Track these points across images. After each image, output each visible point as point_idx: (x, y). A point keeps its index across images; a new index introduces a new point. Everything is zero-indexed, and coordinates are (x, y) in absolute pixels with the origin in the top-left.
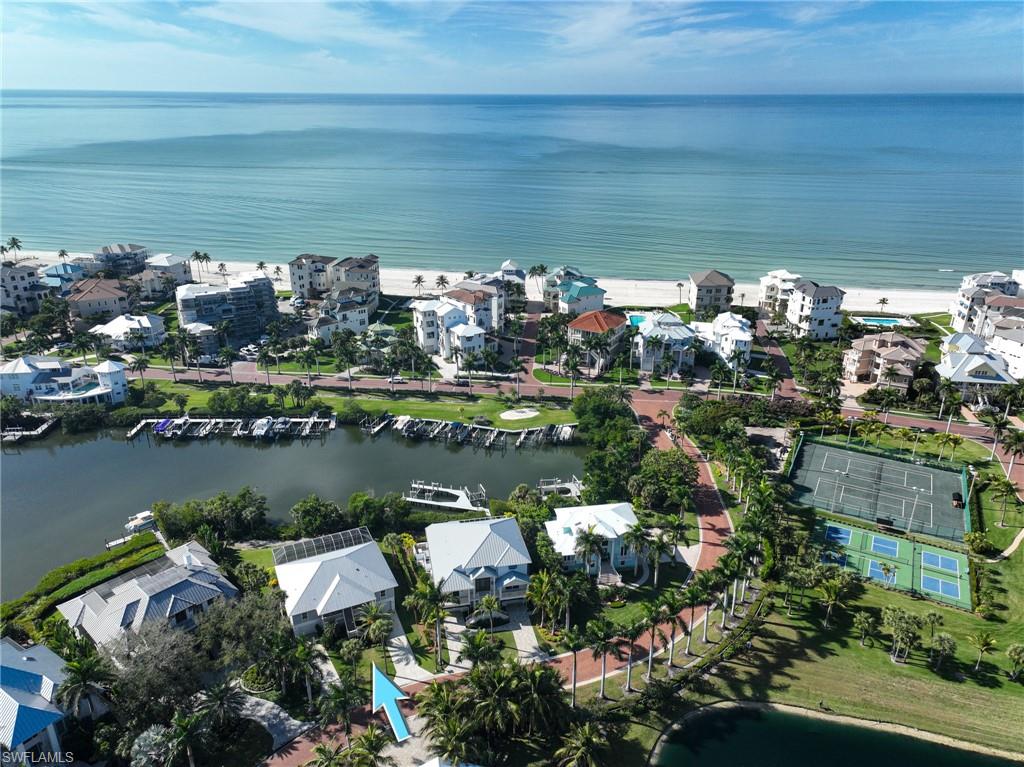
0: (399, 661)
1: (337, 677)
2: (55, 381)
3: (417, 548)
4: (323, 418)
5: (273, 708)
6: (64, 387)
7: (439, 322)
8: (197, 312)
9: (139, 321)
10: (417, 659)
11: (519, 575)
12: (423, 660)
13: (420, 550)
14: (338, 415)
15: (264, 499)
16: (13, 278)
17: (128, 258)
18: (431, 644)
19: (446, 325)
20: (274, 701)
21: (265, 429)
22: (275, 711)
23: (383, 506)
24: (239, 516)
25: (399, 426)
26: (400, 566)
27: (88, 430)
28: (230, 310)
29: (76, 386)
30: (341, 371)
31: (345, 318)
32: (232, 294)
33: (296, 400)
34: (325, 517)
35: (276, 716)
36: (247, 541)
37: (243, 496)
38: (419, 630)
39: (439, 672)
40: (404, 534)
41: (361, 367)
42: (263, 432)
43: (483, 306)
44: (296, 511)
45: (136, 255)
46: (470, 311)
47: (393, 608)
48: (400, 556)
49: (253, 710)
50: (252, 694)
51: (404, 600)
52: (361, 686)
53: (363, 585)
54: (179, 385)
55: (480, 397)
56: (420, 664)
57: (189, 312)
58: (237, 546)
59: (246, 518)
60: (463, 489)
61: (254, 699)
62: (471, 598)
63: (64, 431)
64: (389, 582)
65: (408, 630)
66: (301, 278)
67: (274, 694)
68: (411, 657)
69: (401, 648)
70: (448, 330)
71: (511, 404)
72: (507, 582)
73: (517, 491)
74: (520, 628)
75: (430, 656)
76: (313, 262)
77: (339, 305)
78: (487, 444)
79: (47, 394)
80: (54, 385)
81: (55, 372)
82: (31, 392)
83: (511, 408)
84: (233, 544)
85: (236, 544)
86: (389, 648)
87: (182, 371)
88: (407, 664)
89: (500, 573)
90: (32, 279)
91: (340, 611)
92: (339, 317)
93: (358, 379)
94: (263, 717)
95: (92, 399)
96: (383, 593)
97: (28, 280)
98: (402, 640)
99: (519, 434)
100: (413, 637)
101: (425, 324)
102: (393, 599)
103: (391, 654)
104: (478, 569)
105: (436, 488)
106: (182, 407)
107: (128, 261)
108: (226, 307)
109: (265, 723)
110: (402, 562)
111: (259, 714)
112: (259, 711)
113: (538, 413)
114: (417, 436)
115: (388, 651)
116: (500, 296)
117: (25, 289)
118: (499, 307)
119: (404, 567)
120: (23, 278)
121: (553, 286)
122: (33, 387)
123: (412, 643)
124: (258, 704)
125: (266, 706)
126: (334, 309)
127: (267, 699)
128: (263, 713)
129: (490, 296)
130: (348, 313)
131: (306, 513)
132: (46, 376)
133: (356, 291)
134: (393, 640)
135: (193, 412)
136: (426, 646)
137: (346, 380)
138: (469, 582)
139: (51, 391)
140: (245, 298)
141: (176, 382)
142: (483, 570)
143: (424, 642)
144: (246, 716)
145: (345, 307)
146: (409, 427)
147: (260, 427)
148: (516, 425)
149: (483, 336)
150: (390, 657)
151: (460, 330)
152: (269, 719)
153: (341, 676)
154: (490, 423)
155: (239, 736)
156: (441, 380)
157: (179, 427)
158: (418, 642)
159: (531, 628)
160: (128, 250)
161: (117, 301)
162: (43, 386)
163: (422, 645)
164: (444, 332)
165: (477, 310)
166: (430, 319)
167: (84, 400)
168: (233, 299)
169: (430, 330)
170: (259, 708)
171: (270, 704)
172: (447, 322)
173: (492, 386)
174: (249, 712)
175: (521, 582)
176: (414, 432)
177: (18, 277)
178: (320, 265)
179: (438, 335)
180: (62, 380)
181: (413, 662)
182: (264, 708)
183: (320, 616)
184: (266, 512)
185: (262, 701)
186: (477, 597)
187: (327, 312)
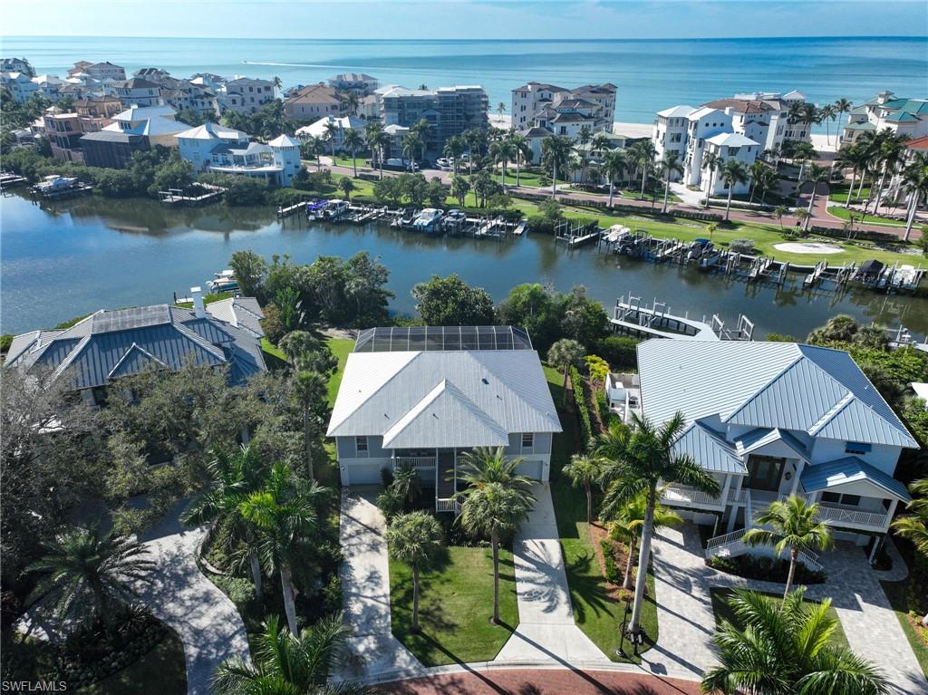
0: (531, 596)
1: (386, 589)
2: (231, 152)
3: (613, 381)
4: (509, 222)
5: (228, 619)
6: (239, 161)
7: (690, 132)
8: (400, 114)
9: (340, 121)
10: (574, 605)
11: (872, 471)
12: (589, 611)
13: (619, 385)
14: (530, 219)
15: (383, 271)
16: (251, 89)
17: (358, 87)
18: (616, 577)
19: (700, 135)
20: (238, 604)
21: (431, 220)
22: (229, 628)
23: (564, 307)
24: (340, 286)
25: (612, 237)
26: (576, 407)
27: (245, 205)
28: (434, 117)
29: (251, 160)
30: (546, 185)
31: (563, 130)
32: (440, 97)
33: (479, 200)
34: (463, 304)
35: (225, 641)
36: (346, 328)
37: (355, 263)
38: (592, 538)
39: (625, 658)
40: (594, 357)
41: (573, 184)
42: (426, 223)
43: (758, 119)
44: (421, 290)
45: (367, 85)
46: (737, 123)
47: (546, 477)
48: (579, 390)
49: (192, 608)
50: (206, 572)
51: (569, 461)
52: (428, 631)
53: (488, 412)
54: (358, 180)
55: (742, 225)
56: (581, 620)
57: (391, 114)
58: (331, 332)
59: (348, 291)
60: (709, 319)
61: (204, 585)
62: (731, 496)
63: (224, 201)
64: (545, 422)
65: (566, 532)
66: (523, 108)
67: (243, 588)
68: (563, 596)
69: (543, 567)
70: (701, 144)
71: (791, 236)
72: (836, 481)
73: (830, 325)
74: (859, 609)
75: (608, 605)
76: (540, 90)
77: (558, 115)
78: (753, 274)
79: (221, 165)
80: (230, 158)
81: (234, 144)
82: (208, 162)
83: (791, 240)
84: (326, 329)
85: (330, 330)
86: (517, 560)
87: (368, 171)
88: (549, 610)
89: (819, 455)
90: (268, 94)
91: (429, 452)
92: (556, 129)
93: (566, 194)
94: (198, 633)
95: (262, 175)
96: (528, 440)
97: (264, 94)
98: (548, 549)
99: (811, 271)
100: (577, 549)
101: (669, 138)
102: (546, 458)
103: (519, 573)
104: (763, 431)
105: (659, 314)
106: (347, 193)
107: (358, 90)
108: (431, 113)
109: (192, 651)
110: (580, 400)
111: (195, 623)
112: (201, 615)
113: (842, 250)
114: (635, 253)
115: (511, 564)
116: (783, 115)
117: (261, 102)
118: (779, 131)
119: (583, 409)
120: (259, 91)
121: (860, 123)
122: (210, 157)
123: (571, 562)
124: (207, 599)
125: (219, 608)
126: (552, 119)
127: (228, 593)
128: (203, 623)
129: (770, 109)
130: (568, 125)
131: (435, 293)
132: (223, 147)
133: (584, 103)
134: (529, 543)
135: (358, 198)
136: (602, 579)
137: (551, 193)
138: (734, 457)
139: (227, 163)
140: (453, 105)
141: (356, 177)
142: (775, 435)
143: (599, 567)
144: (172, 618)
145: (565, 118)
146: (626, 238)
147: (424, 218)
148: (805, 260)
149: (753, 151)
150: (513, 579)
151: (721, 139)
152: (208, 643)
153: (394, 590)
154: (757, 252)
155: (123, 665)
156: (681, 204)
157: (334, 207)
158: (584, 563)
159: (890, 616)
160: (360, 79)
161: (329, 109)
162: (220, 156)
163: (593, 573)
164: (695, 146)
165: (748, 123)
166: (677, 130)
167: (254, 175)
168: (440, 104)
169: (674, 146)
170: (204, 607)
171: (228, 607)
172: (702, 130)
173: (760, 216)
174: (180, 611)
175: (879, 491)
176: (633, 246)
177: (255, 91)
178: (546, 95)
179: (685, 153)
180: (237, 152)
181: (564, 608)
182: (213, 612)
183: (388, 452)
184: (388, 299)
185: (218, 593)
186: (742, 498)
187: (543, 123)
